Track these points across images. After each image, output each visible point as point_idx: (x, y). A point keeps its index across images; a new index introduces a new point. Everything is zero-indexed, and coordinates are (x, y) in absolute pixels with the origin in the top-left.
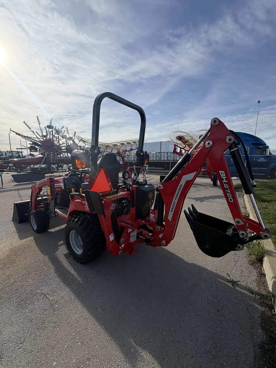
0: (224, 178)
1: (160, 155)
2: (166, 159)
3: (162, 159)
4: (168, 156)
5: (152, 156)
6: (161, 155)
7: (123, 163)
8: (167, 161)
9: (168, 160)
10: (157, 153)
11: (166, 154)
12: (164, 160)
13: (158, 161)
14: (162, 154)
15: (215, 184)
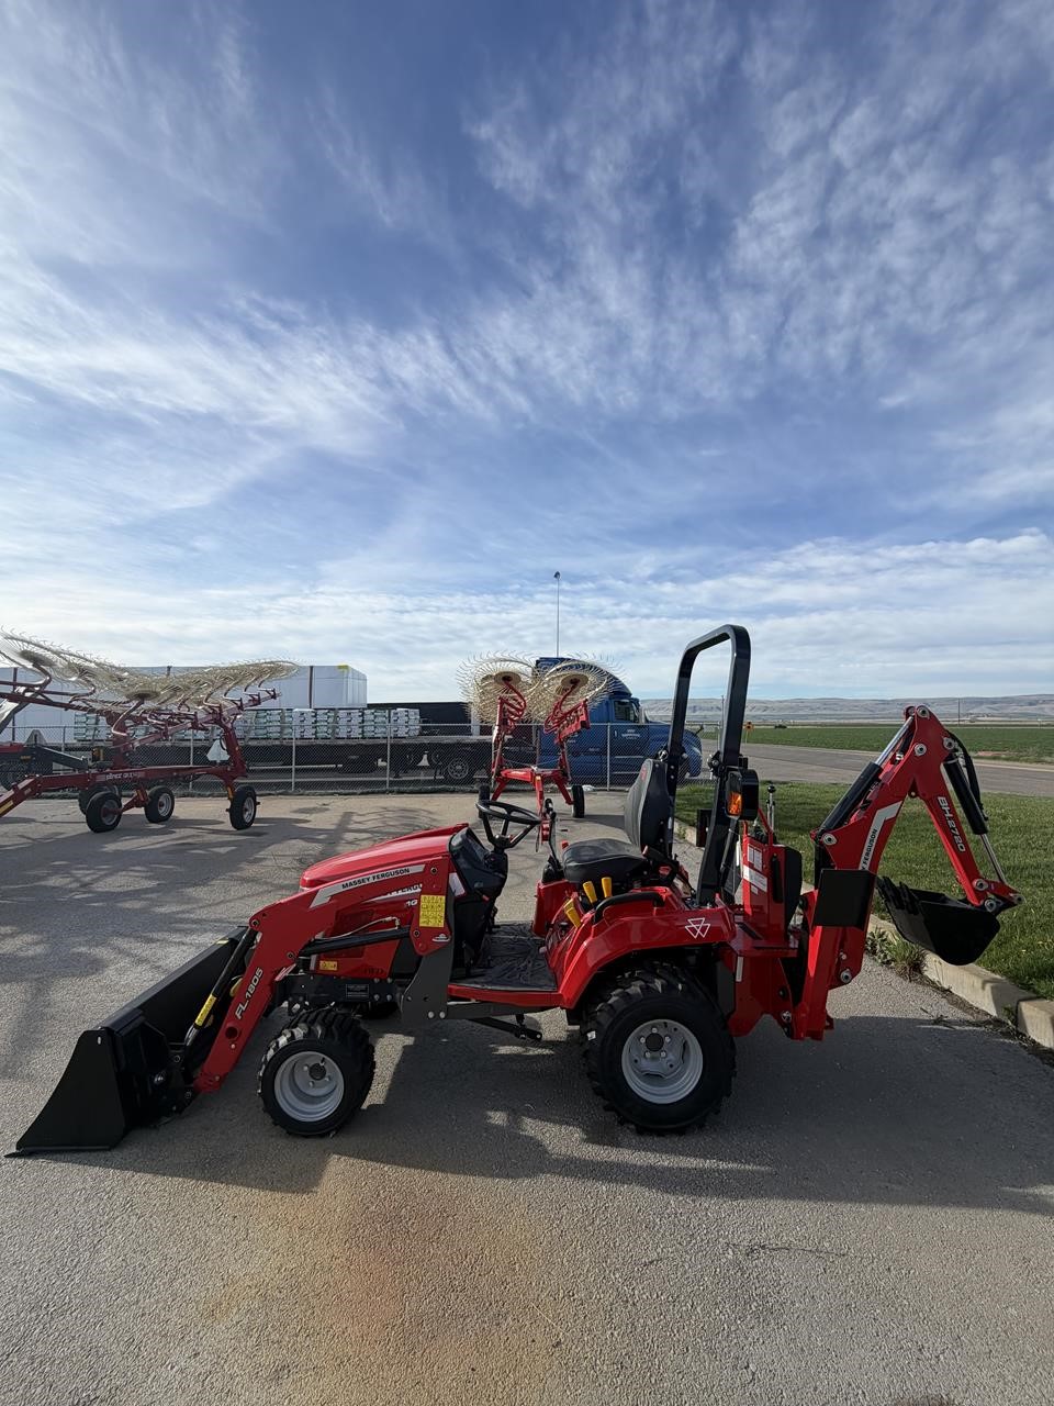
0: (947, 809)
1: (331, 720)
2: (356, 733)
3: (343, 733)
4: (363, 721)
5: (296, 722)
6: (336, 717)
7: (227, 757)
8: (363, 742)
9: (363, 738)
10: (319, 712)
11: (356, 713)
12: (349, 738)
13: (328, 742)
14: (342, 713)
15: (580, 813)
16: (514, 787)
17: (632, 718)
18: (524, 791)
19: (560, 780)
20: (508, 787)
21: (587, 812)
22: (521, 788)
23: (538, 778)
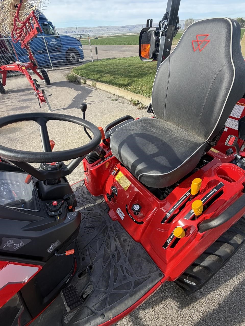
15: (48, 83)
16: (10, 74)
17: (52, 33)
18: (16, 76)
19: (33, 67)
20: (8, 75)
21: (51, 81)
22: (14, 74)
23: (24, 68)
